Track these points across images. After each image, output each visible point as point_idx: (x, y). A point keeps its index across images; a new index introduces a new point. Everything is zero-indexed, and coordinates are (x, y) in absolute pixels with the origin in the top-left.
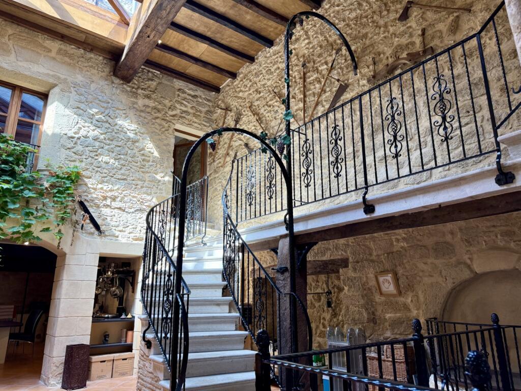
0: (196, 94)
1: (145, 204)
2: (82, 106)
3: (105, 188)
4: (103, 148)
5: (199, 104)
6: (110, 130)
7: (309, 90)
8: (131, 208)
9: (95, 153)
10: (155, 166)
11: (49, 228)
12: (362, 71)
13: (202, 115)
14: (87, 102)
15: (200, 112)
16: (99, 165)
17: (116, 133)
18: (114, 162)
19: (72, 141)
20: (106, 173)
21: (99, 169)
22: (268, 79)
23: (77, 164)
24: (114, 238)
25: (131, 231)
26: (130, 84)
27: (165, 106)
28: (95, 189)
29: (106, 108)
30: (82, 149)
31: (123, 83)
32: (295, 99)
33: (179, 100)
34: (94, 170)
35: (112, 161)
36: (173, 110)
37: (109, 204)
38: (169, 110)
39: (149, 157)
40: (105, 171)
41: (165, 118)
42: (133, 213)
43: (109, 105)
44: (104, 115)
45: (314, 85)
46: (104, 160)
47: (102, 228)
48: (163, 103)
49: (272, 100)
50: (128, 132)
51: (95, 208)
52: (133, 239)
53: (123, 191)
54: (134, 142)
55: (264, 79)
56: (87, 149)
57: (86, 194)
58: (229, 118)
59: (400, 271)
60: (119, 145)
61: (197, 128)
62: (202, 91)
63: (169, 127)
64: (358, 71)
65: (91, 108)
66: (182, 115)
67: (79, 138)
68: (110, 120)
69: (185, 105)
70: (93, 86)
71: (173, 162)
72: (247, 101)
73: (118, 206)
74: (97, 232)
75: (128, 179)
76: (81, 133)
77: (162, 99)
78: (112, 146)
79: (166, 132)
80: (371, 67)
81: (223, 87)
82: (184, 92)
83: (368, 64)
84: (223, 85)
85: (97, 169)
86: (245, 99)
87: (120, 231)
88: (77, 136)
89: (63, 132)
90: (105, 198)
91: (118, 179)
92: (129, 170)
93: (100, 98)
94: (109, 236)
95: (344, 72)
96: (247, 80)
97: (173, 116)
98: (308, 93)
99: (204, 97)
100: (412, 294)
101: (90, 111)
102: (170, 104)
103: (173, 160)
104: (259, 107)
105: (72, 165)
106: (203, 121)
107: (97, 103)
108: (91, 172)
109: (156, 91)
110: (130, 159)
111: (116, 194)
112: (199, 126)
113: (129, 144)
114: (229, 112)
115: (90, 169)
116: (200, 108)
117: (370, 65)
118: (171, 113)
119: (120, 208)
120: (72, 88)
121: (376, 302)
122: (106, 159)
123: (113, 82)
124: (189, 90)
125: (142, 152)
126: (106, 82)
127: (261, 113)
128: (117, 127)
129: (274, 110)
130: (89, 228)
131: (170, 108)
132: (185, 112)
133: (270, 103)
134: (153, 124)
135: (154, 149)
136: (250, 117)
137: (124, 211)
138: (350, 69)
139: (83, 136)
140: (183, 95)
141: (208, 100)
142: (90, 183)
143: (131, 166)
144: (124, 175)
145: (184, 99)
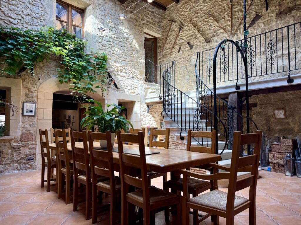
0: (153, 11)
1: (134, 74)
2: (103, 18)
3: (117, 65)
4: (114, 43)
5: (155, 17)
6: (116, 32)
7: (234, 15)
8: (128, 77)
9: (111, 46)
10: (137, 53)
11: (99, 86)
12: (272, 9)
13: (156, 23)
14: (105, 15)
15: (155, 21)
16: (113, 52)
17: (119, 34)
18: (120, 51)
19: (101, 38)
20: (117, 57)
21: (114, 55)
22: (203, 6)
23: (104, 51)
24: (123, 92)
25: (130, 88)
26: (123, 5)
27: (139, 18)
28: (113, 66)
29: (114, 19)
30: (105, 43)
31: (120, 4)
32: (225, 19)
33: (146, 14)
34: (111, 55)
35: (119, 50)
36: (143, 21)
37: (119, 74)
38: (141, 21)
39: (134, 48)
40: (116, 56)
41: (140, 25)
42: (130, 79)
43: (115, 17)
44: (113, 23)
45: (238, 13)
46: (115, 50)
47: (118, 86)
48: (139, 16)
49: (208, 18)
50: (124, 33)
51: (114, 76)
52: (131, 92)
53: (125, 67)
54: (128, 39)
55: (201, 5)
56: (107, 43)
57: (109, 68)
58: (173, 26)
59: (287, 108)
60: (121, 41)
61: (154, 31)
62: (156, 9)
63: (142, 30)
64: (269, 8)
65: (107, 19)
66: (148, 23)
67: (103, 37)
68: (116, 26)
69: (149, 17)
70: (107, 5)
71: (144, 51)
72: (188, 17)
73: (124, 75)
74: (116, 89)
75: (126, 60)
76: (104, 34)
77: (138, 14)
78: (118, 42)
79: (141, 33)
80: (277, 7)
81: (169, 7)
82: (148, 10)
83: (275, 5)
84: (169, 6)
85: (112, 55)
86: (186, 16)
87: (125, 88)
88: (102, 35)
89: (96, 33)
90: (118, 71)
91: (122, 60)
92: (126, 55)
93: (111, 13)
94: (121, 90)
95: (259, 8)
96: (188, 5)
97: (144, 24)
98: (234, 17)
99: (157, 12)
100: (292, 118)
101: (107, 21)
102: (142, 17)
103: (144, 49)
104: (197, 21)
105: (102, 52)
106: (157, 27)
107: (109, 16)
108: (110, 56)
109: (135, 9)
110: (126, 49)
111: (122, 69)
112: (155, 30)
113: (125, 41)
114: (173, 23)
115: (110, 55)
116: (155, 19)
117: (277, 6)
118: (143, 22)
119: (124, 76)
120: (97, 7)
121: (271, 122)
122: (116, 49)
123: (116, 3)
124: (150, 8)
125: (131, 45)
126: (112, 3)
127: (198, 25)
128: (119, 30)
129: (208, 25)
130: (112, 86)
131: (142, 19)
132: (149, 21)
133: (206, 20)
134: (135, 29)
135: (136, 44)
136: (190, 27)
137: (126, 78)
138: (263, 6)
139: (105, 36)
140: (147, 11)
141: (159, 15)
142: (111, 62)
143: (127, 53)
144: (124, 58)
145: (148, 14)
